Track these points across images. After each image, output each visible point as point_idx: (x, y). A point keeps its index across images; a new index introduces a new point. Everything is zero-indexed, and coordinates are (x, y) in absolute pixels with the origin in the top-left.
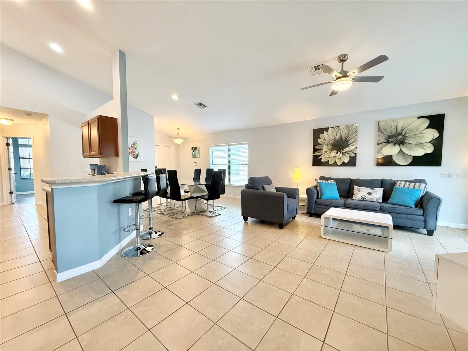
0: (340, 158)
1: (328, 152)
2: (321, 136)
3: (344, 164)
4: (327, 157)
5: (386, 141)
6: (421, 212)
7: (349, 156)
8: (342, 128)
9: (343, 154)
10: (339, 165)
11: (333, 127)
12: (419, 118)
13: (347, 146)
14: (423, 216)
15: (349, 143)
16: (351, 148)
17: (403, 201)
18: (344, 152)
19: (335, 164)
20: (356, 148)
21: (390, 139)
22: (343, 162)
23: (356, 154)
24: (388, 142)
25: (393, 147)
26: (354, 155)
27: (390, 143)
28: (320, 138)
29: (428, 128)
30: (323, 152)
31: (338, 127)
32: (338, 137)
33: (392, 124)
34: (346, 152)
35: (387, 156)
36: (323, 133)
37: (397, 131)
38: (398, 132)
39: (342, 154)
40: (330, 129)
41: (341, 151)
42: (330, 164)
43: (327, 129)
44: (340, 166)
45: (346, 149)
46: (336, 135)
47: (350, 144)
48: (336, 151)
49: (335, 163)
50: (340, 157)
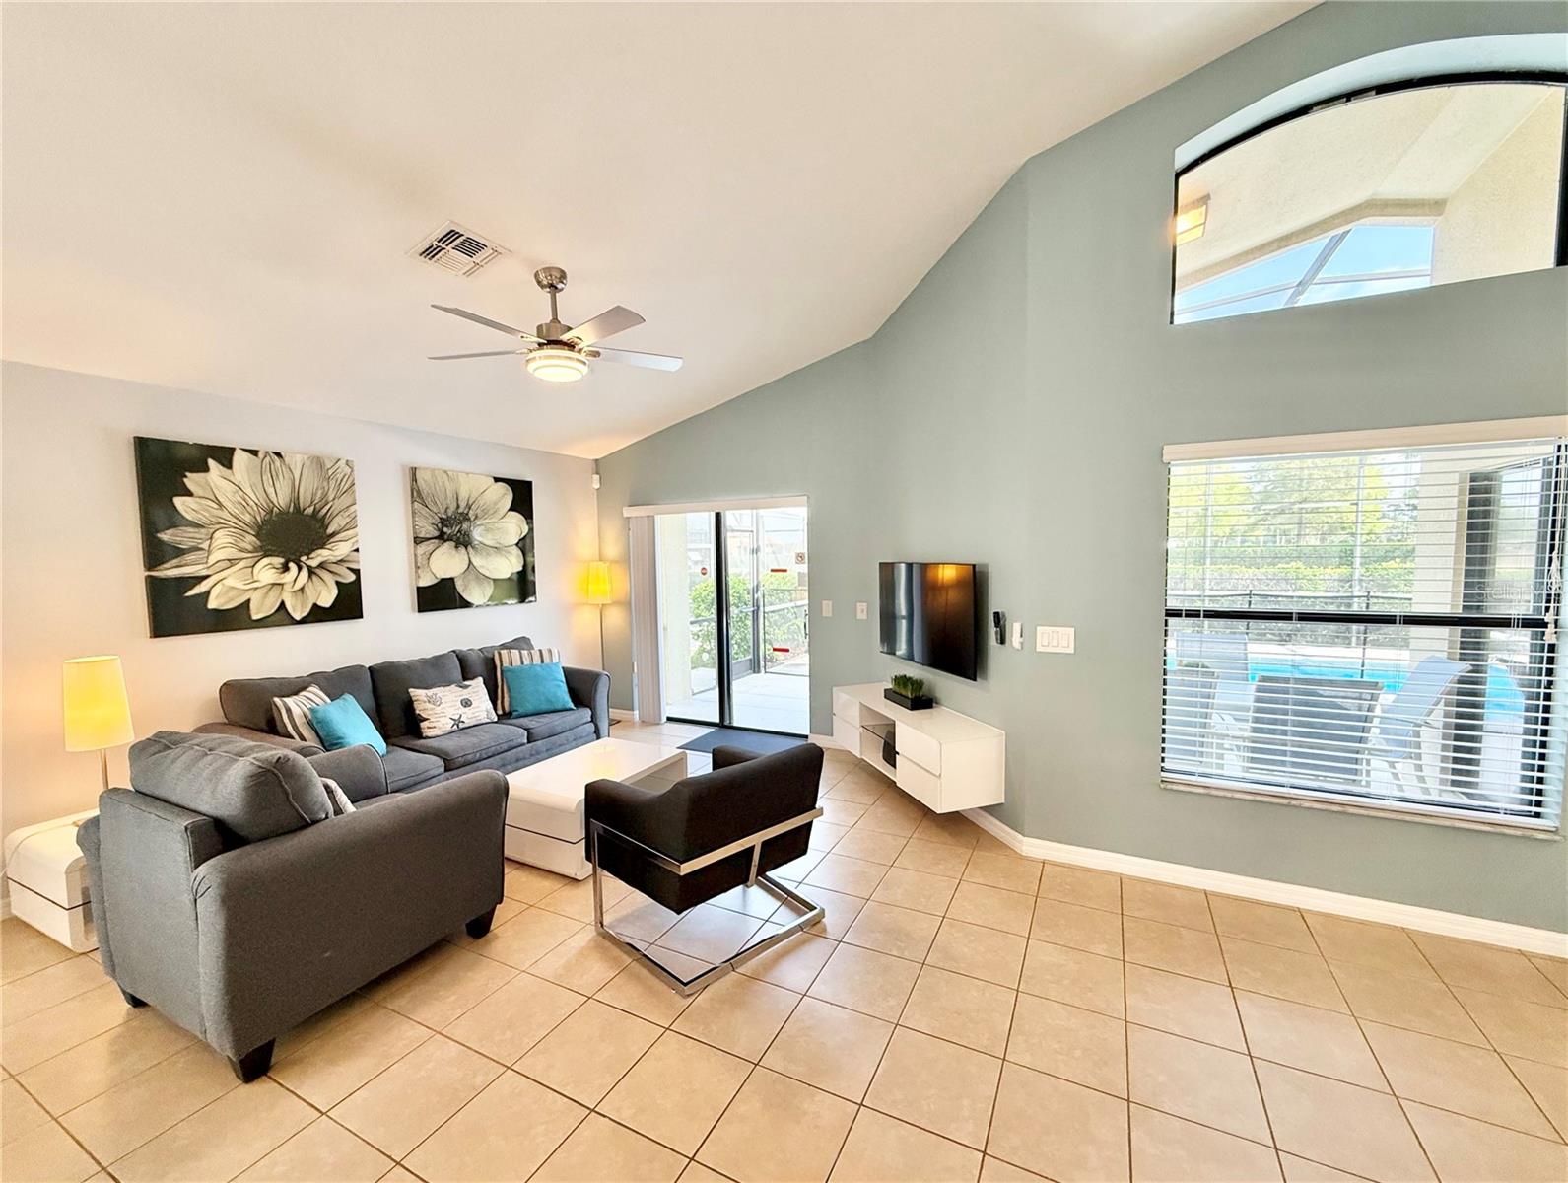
0: (302, 589)
1: (242, 564)
2: (192, 480)
3: (318, 615)
4: (240, 585)
5: (436, 534)
6: (587, 713)
7: (337, 583)
8: (295, 461)
9: (311, 572)
10: (298, 617)
11: (255, 453)
12: (497, 480)
13: (322, 540)
14: (592, 721)
15: (330, 531)
16: (339, 550)
17: (548, 701)
18: (314, 563)
19: (281, 617)
20: (357, 550)
21: (445, 530)
22: (315, 606)
23: (357, 572)
24: (442, 537)
25: (454, 552)
26: (352, 577)
27: (448, 540)
28: (189, 494)
29: (511, 509)
30: (212, 559)
31: (278, 455)
32: (282, 499)
33: (447, 484)
34: (321, 566)
35: (443, 579)
36: (206, 470)
37: (458, 507)
38: (460, 510)
39: (305, 572)
40: (240, 458)
41: (303, 558)
42: (255, 617)
43: (225, 456)
44: (303, 621)
45: (320, 552)
46: (271, 491)
47: (333, 535)
48: (278, 561)
49: (282, 612)
50: (298, 586)
